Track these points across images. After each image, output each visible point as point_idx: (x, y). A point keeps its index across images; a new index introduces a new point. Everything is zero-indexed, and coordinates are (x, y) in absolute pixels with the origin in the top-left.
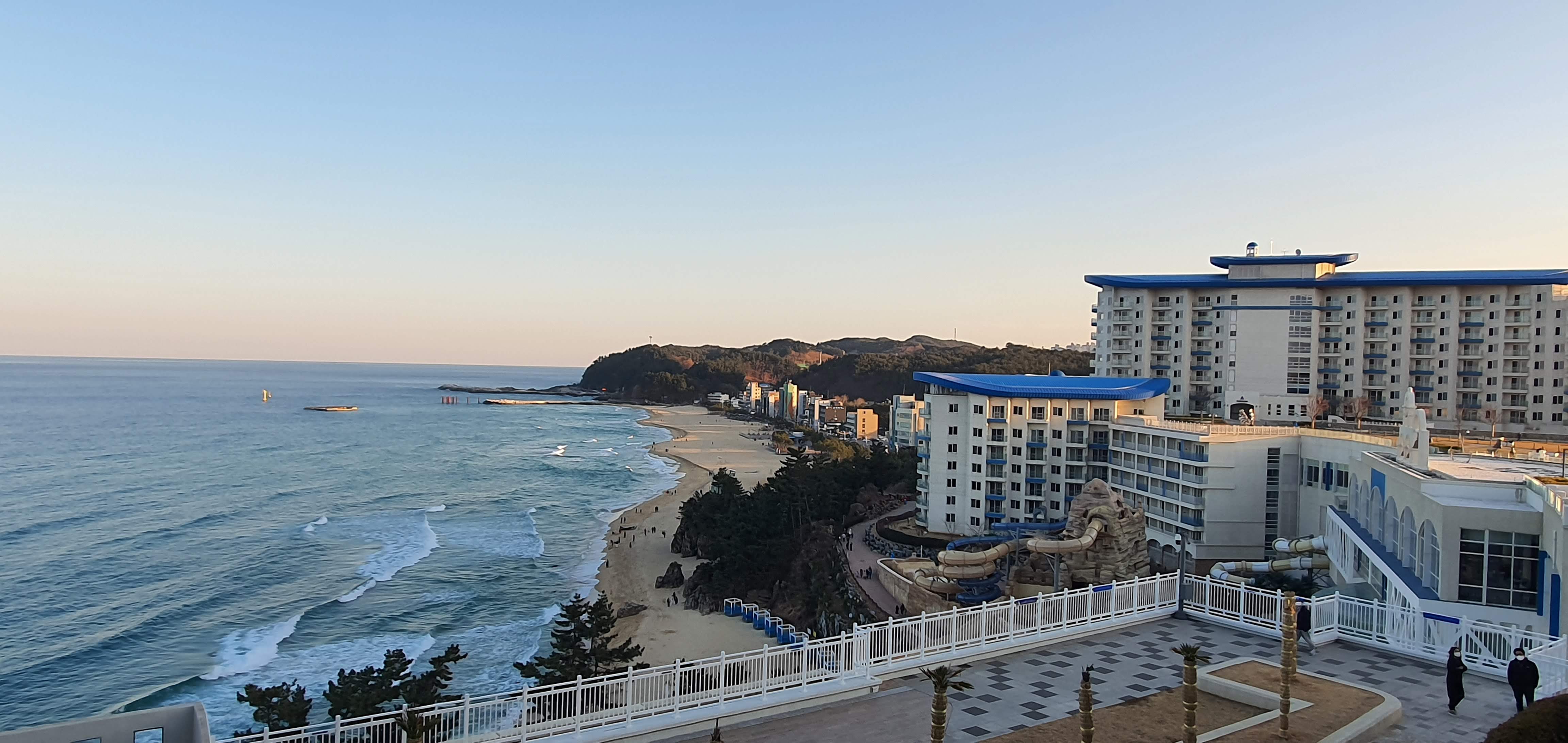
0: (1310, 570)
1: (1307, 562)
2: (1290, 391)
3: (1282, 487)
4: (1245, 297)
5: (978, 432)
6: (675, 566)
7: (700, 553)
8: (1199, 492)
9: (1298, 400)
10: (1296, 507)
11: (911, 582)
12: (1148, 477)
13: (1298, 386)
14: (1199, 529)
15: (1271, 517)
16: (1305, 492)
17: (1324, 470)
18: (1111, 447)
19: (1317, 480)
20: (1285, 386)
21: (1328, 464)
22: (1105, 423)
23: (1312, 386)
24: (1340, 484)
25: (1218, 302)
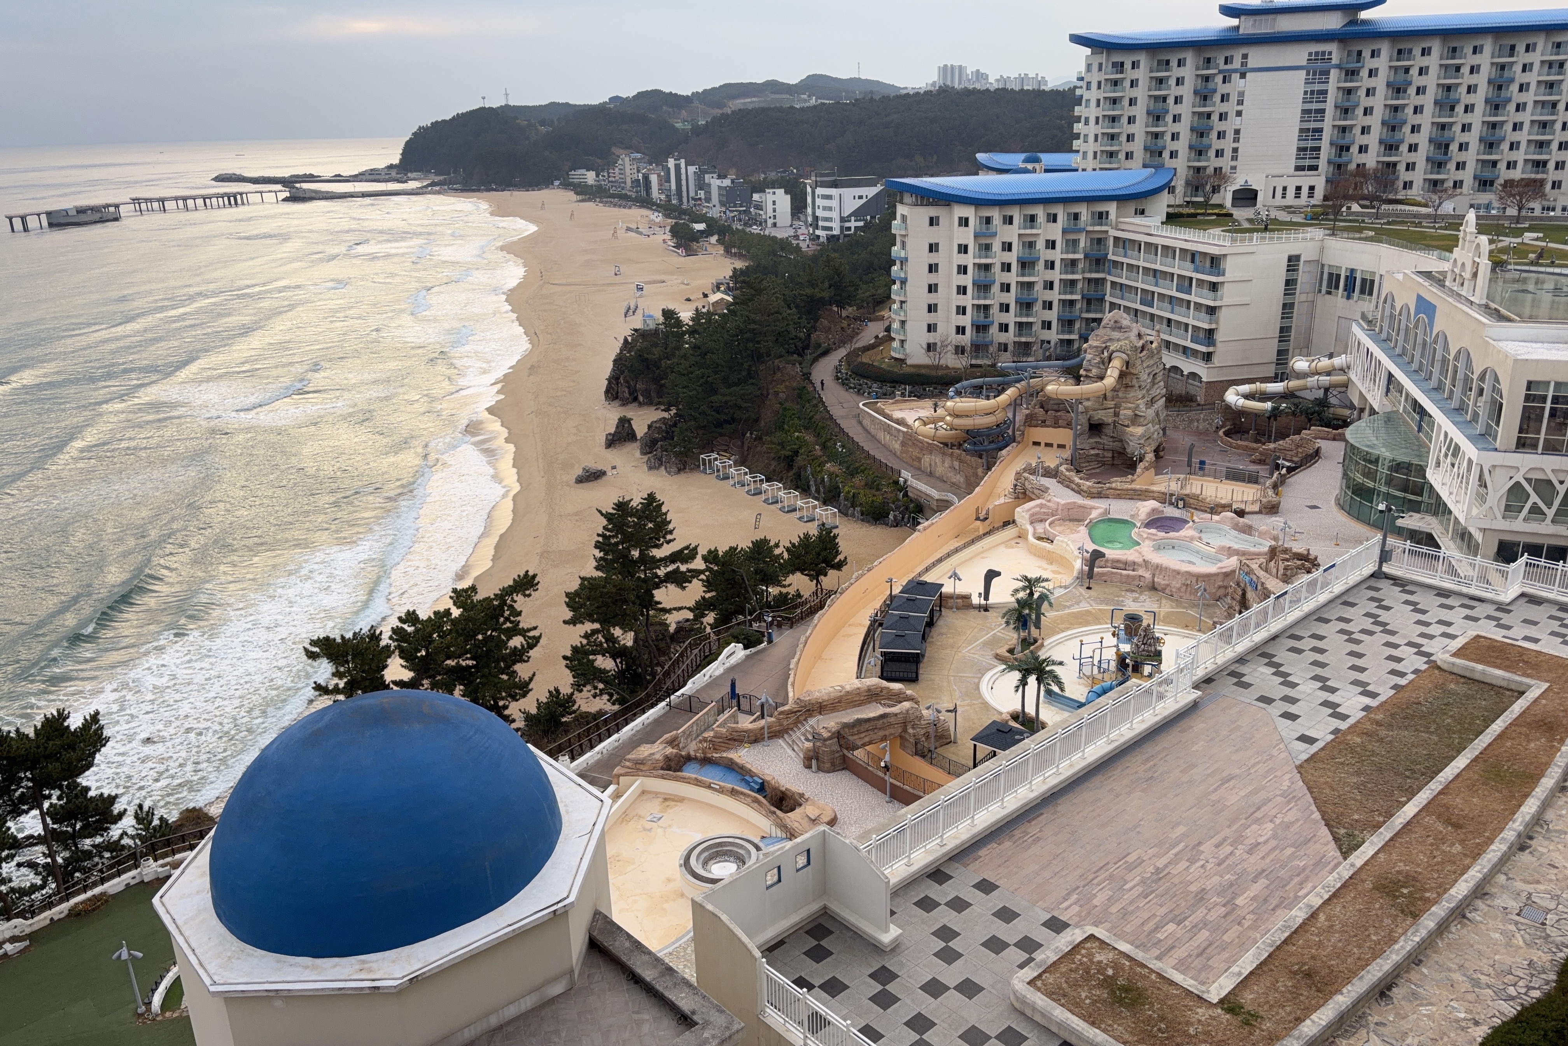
0: (1327, 390)
1: (1325, 380)
2: (1298, 168)
3: (1300, 297)
4: (1257, 57)
5: (963, 249)
6: (624, 422)
7: (641, 398)
8: (1212, 311)
9: (1306, 180)
10: (1311, 316)
11: (905, 430)
12: (1153, 293)
13: (1307, 162)
14: (1211, 349)
15: (1284, 331)
16: (1324, 301)
17: (1347, 277)
18: (1110, 257)
19: (1337, 287)
20: (1293, 163)
21: (1352, 271)
22: (1104, 228)
23: (1323, 163)
24: (1362, 292)
25: (1226, 63)
